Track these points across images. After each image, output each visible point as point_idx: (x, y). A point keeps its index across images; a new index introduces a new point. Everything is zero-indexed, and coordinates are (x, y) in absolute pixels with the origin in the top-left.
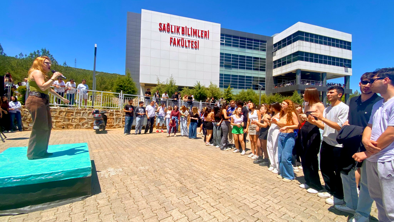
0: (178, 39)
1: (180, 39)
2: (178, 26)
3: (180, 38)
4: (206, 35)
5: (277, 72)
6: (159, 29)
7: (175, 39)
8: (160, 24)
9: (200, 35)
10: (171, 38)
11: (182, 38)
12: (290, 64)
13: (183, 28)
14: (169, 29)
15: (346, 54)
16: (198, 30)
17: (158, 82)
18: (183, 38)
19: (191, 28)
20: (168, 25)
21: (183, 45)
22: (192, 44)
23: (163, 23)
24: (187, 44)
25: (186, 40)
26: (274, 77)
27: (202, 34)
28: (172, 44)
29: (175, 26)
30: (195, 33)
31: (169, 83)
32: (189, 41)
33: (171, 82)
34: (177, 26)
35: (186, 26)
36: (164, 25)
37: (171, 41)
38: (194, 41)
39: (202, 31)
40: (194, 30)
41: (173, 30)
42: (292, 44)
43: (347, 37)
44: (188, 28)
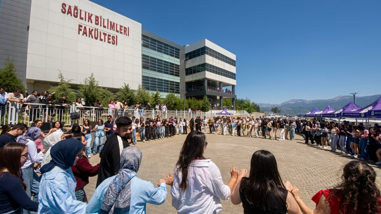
0: (90, 29)
1: (92, 30)
2: (91, 13)
3: (93, 28)
4: (125, 31)
5: (189, 78)
6: (62, 10)
7: (85, 28)
8: (64, 5)
9: (118, 29)
10: (80, 26)
11: (95, 29)
12: (199, 73)
13: (97, 17)
14: (77, 13)
15: (232, 69)
16: (117, 24)
17: (62, 80)
18: (97, 29)
19: (108, 19)
20: (76, 8)
21: (96, 36)
22: (109, 39)
23: (68, 3)
24: (103, 37)
25: (100, 32)
26: (186, 82)
27: (121, 30)
28: (81, 32)
29: (86, 12)
30: (112, 26)
31: (88, 83)
32: (105, 34)
33: (91, 82)
34: (89, 14)
35: (101, 16)
36: (70, 7)
37: (80, 30)
38: (112, 35)
39: (121, 26)
40: (111, 22)
41: (83, 16)
42: (201, 56)
43: (233, 57)
44: (104, 19)
